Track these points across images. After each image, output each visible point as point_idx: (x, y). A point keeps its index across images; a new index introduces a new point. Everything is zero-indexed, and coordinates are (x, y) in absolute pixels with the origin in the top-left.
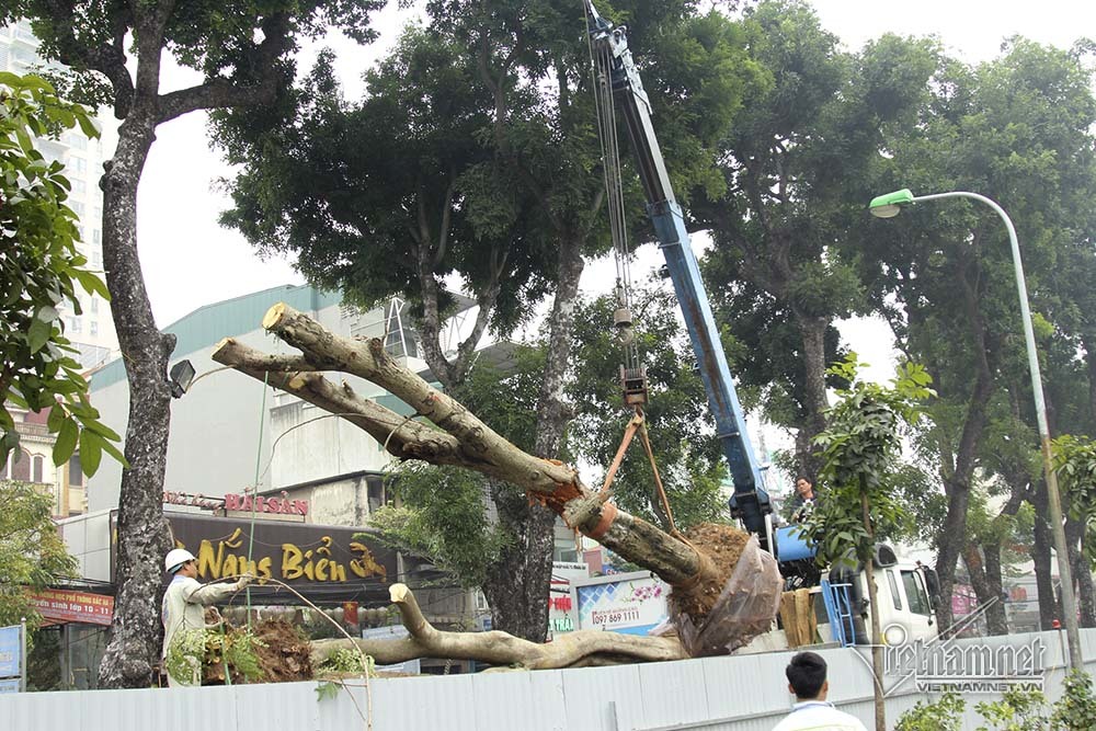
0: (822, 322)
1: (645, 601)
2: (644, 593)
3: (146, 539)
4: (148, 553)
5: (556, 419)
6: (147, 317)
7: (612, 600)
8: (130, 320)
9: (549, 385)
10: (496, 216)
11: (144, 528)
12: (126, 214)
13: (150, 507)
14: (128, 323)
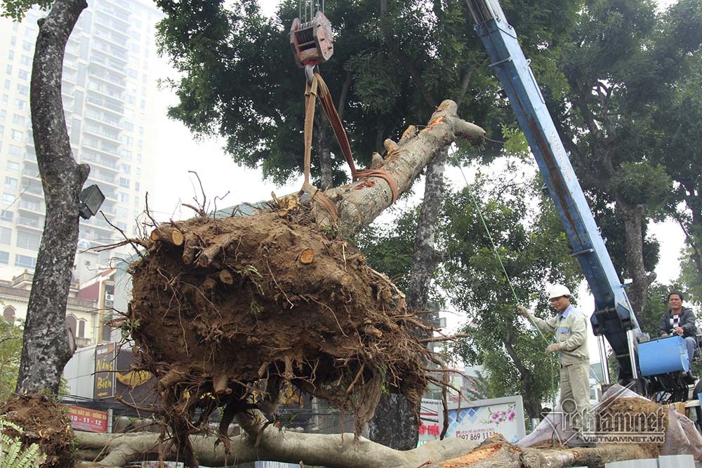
0: (641, 208)
1: (501, 423)
2: (500, 417)
3: (46, 341)
4: (46, 354)
5: (428, 260)
6: (64, 147)
7: (473, 422)
8: (48, 148)
9: (422, 233)
10: (379, 90)
11: (45, 331)
12: (51, 60)
13: (53, 313)
14: (46, 152)
